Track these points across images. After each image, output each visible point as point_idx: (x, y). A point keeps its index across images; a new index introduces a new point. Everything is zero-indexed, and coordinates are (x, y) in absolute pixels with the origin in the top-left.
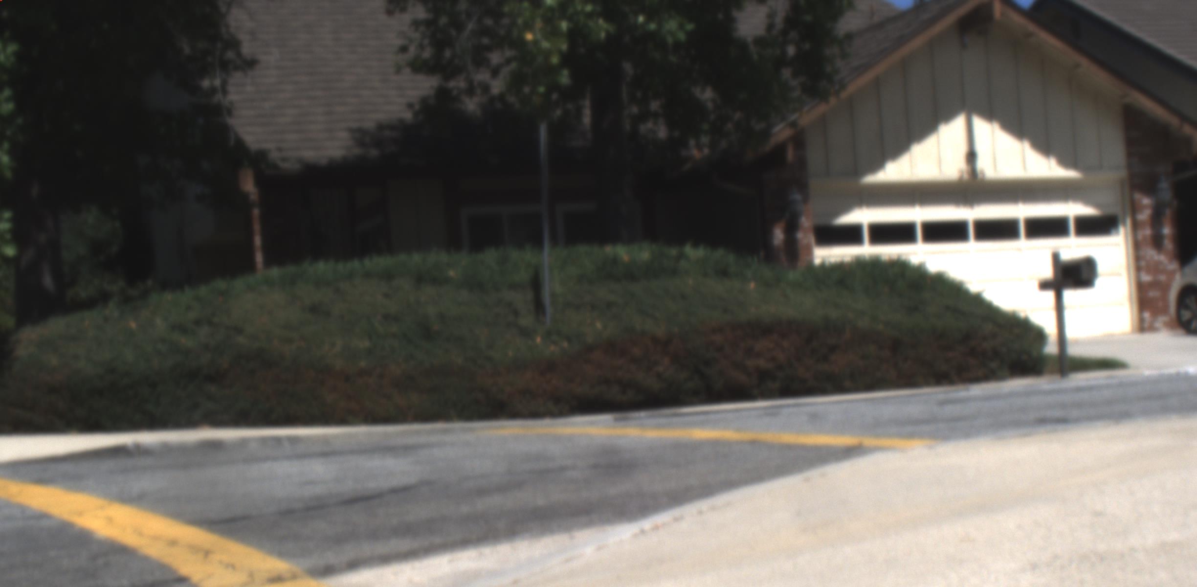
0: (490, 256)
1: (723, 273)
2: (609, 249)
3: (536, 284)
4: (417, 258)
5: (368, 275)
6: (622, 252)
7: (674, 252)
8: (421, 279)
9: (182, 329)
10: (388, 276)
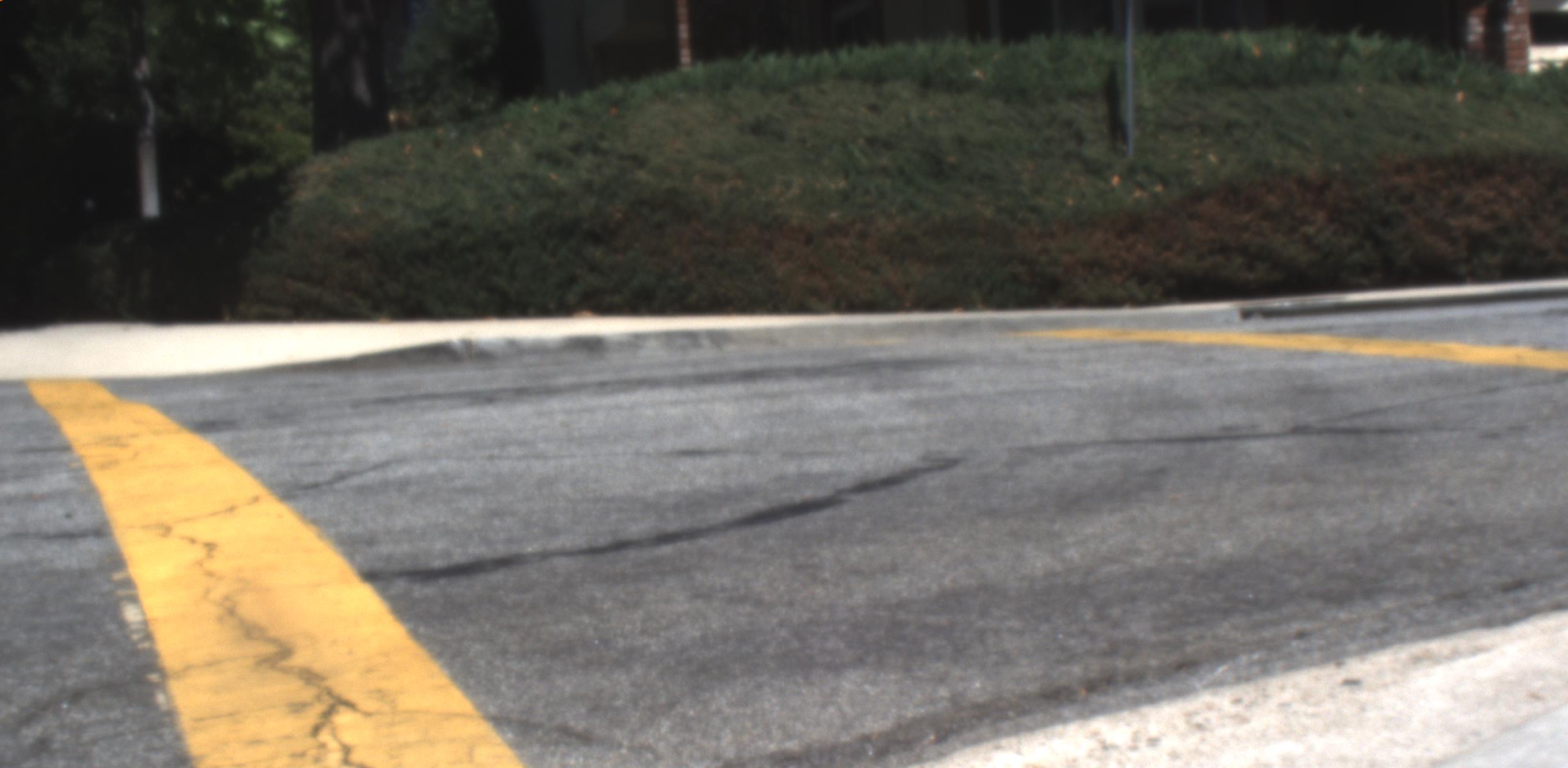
0: (1038, 48)
1: (1413, 77)
2: (1228, 38)
3: (1112, 92)
4: (922, 49)
5: (845, 76)
6: (1251, 43)
7: (1333, 42)
8: (927, 83)
9: (553, 159)
10: (876, 77)
